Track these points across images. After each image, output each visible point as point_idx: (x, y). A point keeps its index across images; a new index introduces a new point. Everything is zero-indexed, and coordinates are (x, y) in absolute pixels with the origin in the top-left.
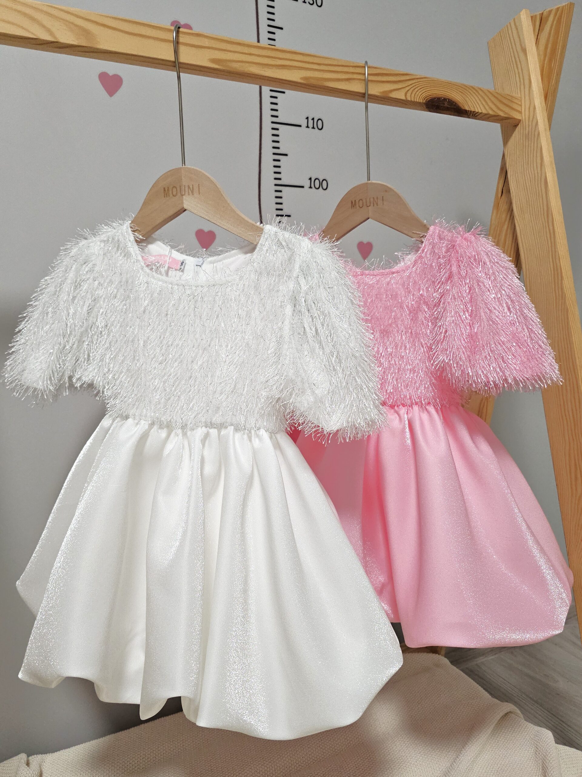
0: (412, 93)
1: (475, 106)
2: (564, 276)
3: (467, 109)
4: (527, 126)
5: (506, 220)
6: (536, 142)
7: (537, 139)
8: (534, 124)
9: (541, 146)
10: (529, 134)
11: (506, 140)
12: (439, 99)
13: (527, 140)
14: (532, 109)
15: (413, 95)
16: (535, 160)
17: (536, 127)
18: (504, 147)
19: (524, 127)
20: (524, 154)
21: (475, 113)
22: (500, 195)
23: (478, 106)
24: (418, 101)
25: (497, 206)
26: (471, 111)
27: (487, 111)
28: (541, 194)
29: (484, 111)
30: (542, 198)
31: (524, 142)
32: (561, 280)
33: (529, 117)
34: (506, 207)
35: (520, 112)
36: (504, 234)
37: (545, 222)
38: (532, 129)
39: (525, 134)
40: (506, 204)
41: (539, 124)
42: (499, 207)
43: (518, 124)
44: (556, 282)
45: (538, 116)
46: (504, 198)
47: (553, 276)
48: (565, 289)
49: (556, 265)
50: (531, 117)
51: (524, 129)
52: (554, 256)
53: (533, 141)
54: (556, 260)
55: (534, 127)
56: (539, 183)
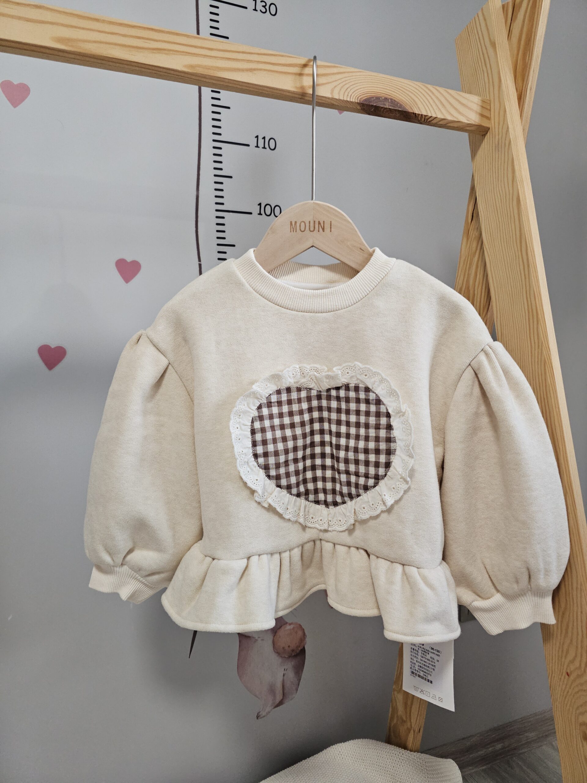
0: (341, 90)
1: (427, 108)
2: (541, 318)
3: (417, 112)
4: (497, 133)
5: (477, 249)
6: (506, 153)
7: (508, 149)
8: (504, 131)
9: (513, 158)
10: (498, 143)
11: (474, 153)
12: (378, 98)
13: (497, 152)
14: (502, 113)
15: (342, 92)
16: (506, 174)
17: (506, 134)
18: (472, 161)
19: (494, 135)
20: (494, 168)
21: (427, 117)
22: (470, 220)
23: (431, 109)
24: (349, 100)
25: (467, 233)
26: (422, 115)
27: (444, 115)
28: (512, 215)
29: (440, 116)
30: (514, 221)
31: (494, 155)
32: (538, 323)
33: (499, 124)
34: (477, 234)
35: (488, 118)
36: (474, 267)
37: (518, 250)
38: (502, 137)
39: (495, 144)
40: (477, 231)
41: (510, 130)
42: (469, 235)
43: (487, 133)
44: (532, 326)
45: (508, 120)
46: (474, 223)
47: (527, 318)
48: (542, 336)
49: (531, 304)
50: (501, 123)
51: (494, 138)
52: (528, 293)
53: (503, 152)
54: (530, 299)
55: (504, 135)
56: (511, 202)
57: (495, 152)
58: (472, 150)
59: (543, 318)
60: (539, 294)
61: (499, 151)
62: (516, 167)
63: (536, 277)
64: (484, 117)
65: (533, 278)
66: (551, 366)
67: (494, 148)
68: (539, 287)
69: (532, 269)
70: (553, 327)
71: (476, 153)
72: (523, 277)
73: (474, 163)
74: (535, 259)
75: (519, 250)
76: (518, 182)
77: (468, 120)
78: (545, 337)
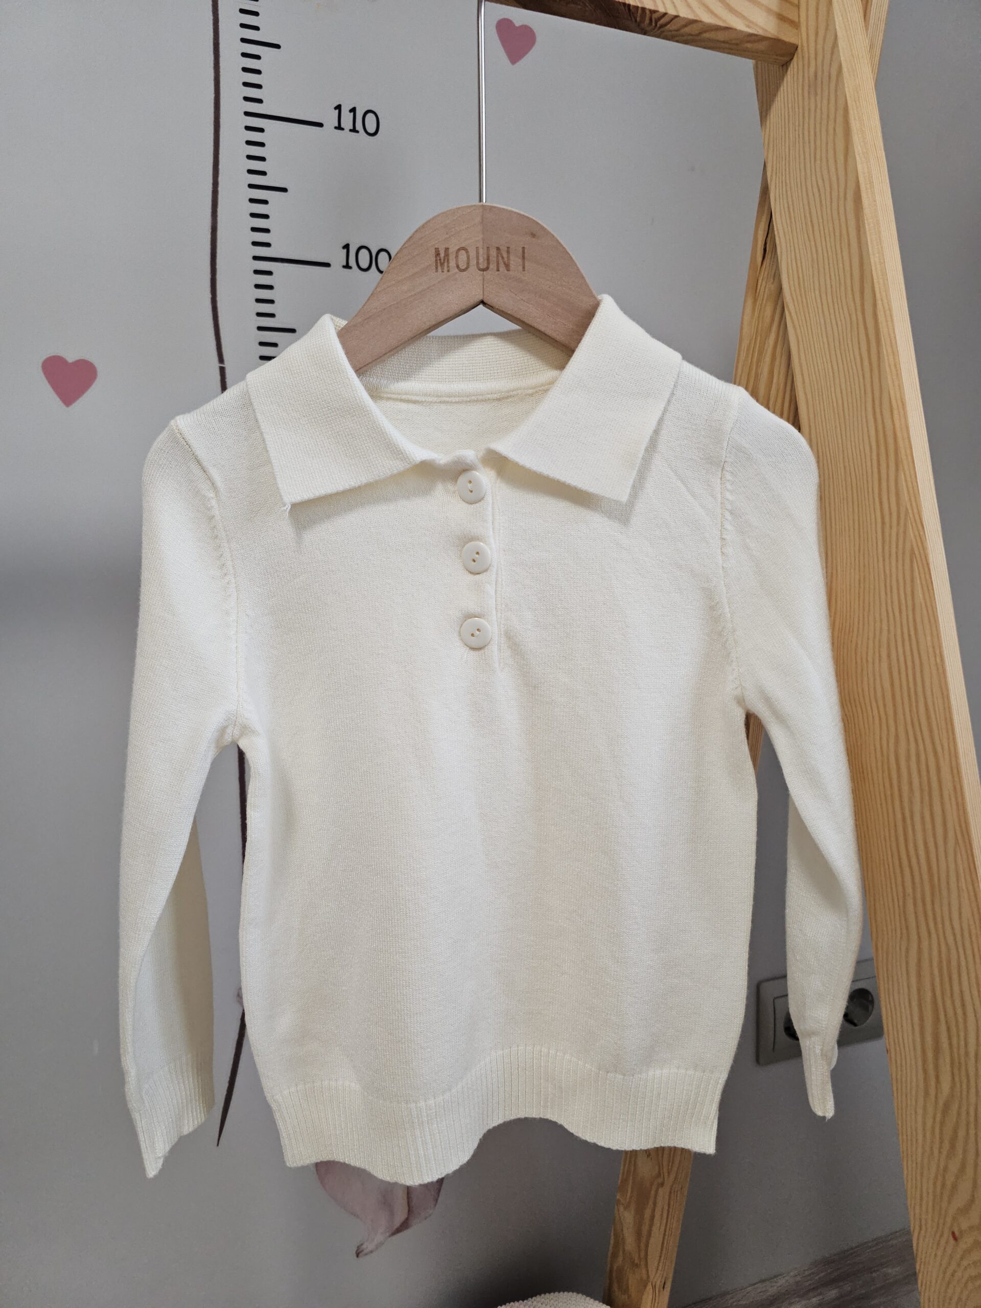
2: (904, 457)
3: (632, 4)
5: (773, 320)
6: (833, 95)
7: (837, 86)
8: (829, 47)
9: (846, 103)
10: (816, 76)
13: (812, 95)
16: (830, 145)
17: (832, 53)
18: (761, 126)
19: (806, 60)
20: (806, 133)
21: (655, 16)
22: (759, 259)
25: (753, 287)
26: (644, 9)
27: (693, 11)
28: (844, 232)
29: (684, 13)
30: (849, 245)
31: (806, 103)
32: (897, 470)
33: (817, 34)
34: (773, 287)
35: (795, 25)
36: (768, 359)
37: (856, 310)
38: (823, 61)
39: (809, 81)
40: (774, 279)
41: (842, 43)
42: (758, 291)
43: (792, 59)
44: (884, 476)
45: (837, 23)
46: (768, 264)
47: (875, 457)
48: (906, 495)
49: (884, 427)
50: (821, 33)
51: (806, 67)
52: (877, 402)
53: (826, 93)
54: (882, 415)
55: (828, 56)
56: (842, 202)
57: (809, 98)
58: (762, 102)
59: (910, 457)
60: (902, 402)
61: (816, 94)
62: (854, 125)
63: (895, 365)
64: (785, 21)
65: (888, 369)
66: (924, 562)
67: (806, 88)
68: (901, 387)
69: (886, 349)
70: (931, 477)
71: (770, 106)
72: (867, 369)
73: (766, 128)
74: (893, 326)
75: (859, 308)
76: (858, 158)
77: (748, 26)
78: (913, 499)
